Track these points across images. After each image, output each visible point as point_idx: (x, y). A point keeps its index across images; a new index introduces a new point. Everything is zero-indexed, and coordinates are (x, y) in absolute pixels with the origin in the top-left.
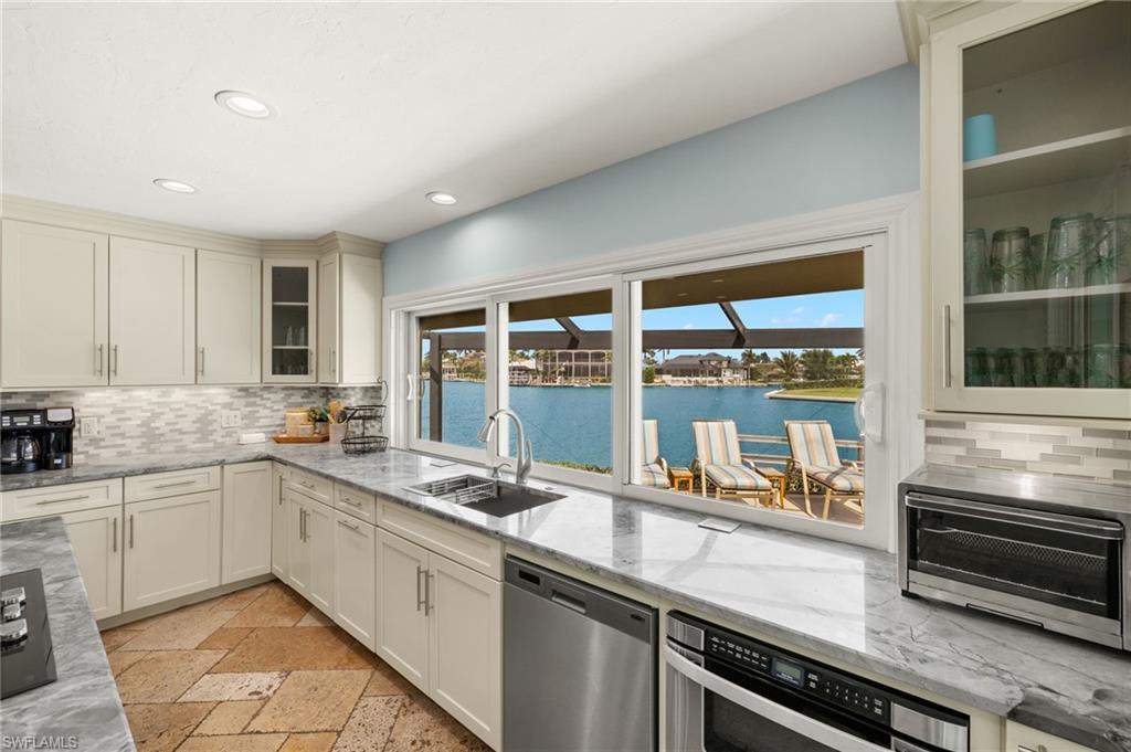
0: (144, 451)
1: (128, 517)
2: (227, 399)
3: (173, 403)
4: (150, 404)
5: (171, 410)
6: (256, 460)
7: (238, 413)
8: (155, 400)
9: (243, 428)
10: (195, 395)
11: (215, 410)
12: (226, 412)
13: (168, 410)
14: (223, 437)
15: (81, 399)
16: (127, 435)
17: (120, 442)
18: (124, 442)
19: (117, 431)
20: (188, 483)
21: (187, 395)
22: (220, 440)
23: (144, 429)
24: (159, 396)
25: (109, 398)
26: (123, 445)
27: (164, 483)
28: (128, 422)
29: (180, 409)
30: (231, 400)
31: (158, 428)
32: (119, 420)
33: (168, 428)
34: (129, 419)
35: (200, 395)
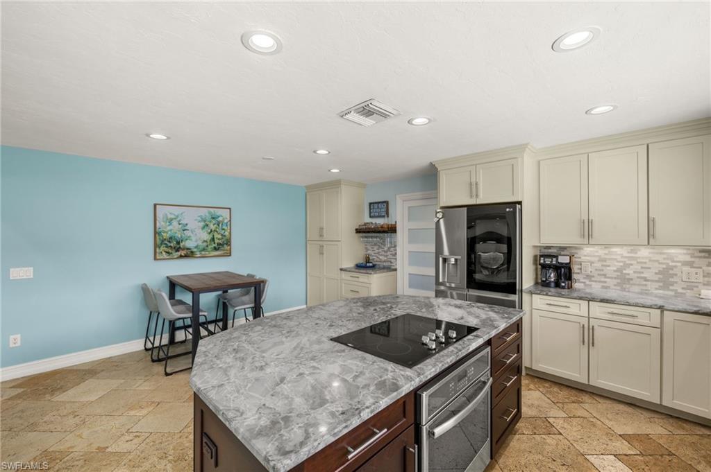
0: (619, 288)
1: (591, 327)
2: (688, 258)
3: (639, 258)
4: (622, 257)
5: (638, 263)
6: (696, 313)
7: (699, 271)
8: (626, 254)
9: (704, 285)
10: (657, 253)
11: (676, 267)
12: (686, 269)
13: (635, 262)
14: (683, 288)
15: (582, 251)
16: (608, 276)
17: (603, 279)
18: (606, 280)
19: (602, 273)
20: (633, 316)
21: (650, 253)
22: (680, 290)
23: (619, 274)
24: (628, 252)
25: (597, 252)
26: (605, 282)
27: (615, 311)
28: (608, 268)
29: (645, 263)
30: (693, 259)
31: (629, 274)
32: (602, 266)
33: (636, 275)
34: (609, 266)
35: (661, 253)
